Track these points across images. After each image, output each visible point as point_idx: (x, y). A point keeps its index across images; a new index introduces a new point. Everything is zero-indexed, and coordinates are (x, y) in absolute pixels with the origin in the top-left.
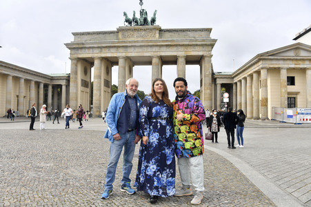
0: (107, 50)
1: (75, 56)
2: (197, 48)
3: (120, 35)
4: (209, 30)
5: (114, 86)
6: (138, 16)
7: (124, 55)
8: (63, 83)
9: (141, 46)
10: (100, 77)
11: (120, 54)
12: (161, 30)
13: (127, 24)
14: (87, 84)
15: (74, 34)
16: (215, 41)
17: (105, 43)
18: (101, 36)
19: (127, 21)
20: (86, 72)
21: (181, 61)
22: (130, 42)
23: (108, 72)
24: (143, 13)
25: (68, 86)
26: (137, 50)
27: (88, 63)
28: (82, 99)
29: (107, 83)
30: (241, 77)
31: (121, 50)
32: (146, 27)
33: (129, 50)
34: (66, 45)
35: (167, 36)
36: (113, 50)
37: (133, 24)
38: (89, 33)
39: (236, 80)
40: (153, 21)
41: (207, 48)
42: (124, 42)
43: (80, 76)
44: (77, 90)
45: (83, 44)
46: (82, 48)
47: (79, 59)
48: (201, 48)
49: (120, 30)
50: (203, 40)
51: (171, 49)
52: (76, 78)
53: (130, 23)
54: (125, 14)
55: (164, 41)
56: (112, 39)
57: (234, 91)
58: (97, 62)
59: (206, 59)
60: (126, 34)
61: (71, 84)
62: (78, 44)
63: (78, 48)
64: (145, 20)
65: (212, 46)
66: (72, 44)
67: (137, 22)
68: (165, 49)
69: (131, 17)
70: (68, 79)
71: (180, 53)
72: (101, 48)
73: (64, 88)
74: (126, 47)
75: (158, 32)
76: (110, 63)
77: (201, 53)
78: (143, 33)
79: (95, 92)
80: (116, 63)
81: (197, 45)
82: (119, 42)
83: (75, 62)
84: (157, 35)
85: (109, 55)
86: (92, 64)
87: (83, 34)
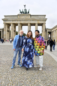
0: (15, 21)
1: (5, 23)
2: (41, 21)
3: (18, 16)
4: (45, 16)
5: (17, 32)
6: (24, 11)
7: (20, 23)
8: (2, 31)
9: (25, 20)
10: (12, 29)
11: (19, 22)
12: (31, 15)
13: (20, 13)
14: (8, 31)
15: (5, 16)
16: (47, 19)
17: (14, 19)
18: (13, 17)
19: (21, 12)
20: (8, 27)
21: (36, 25)
22: (21, 19)
23: (15, 28)
24: (25, 10)
25: (3, 32)
26: (24, 21)
27: (9, 25)
28: (7, 36)
29: (15, 31)
30: (54, 30)
31: (19, 21)
32: (26, 14)
33: (21, 21)
34: (2, 19)
35: (32, 17)
36: (16, 21)
37: (22, 13)
38: (9, 16)
39: (52, 31)
40: (28, 12)
41: (44, 21)
42: (20, 19)
43: (7, 29)
44: (6, 33)
45: (7, 19)
46: (7, 20)
47: (6, 24)
48: (42, 21)
49: (18, 15)
50: (43, 19)
51: (34, 21)
52: (5, 29)
53: (21, 13)
54: (20, 10)
55: (31, 19)
56: (16, 18)
57: (52, 34)
58: (11, 25)
59: (44, 24)
60: (20, 16)
61: (4, 31)
62: (6, 19)
63: (6, 20)
64: (26, 12)
65: (46, 20)
66: (4, 19)
67: (23, 13)
68: (32, 21)
69: (22, 11)
70: (3, 30)
71: (36, 22)
72: (13, 20)
73: (2, 32)
74: (20, 20)
75: (30, 16)
76: (16, 25)
77: (42, 23)
78: (25, 16)
79: (11, 34)
80: (17, 25)
81: (41, 20)
82: (18, 19)
83: (5, 24)
84: (30, 17)
85: (15, 23)
86: (10, 25)
87: (7, 16)
